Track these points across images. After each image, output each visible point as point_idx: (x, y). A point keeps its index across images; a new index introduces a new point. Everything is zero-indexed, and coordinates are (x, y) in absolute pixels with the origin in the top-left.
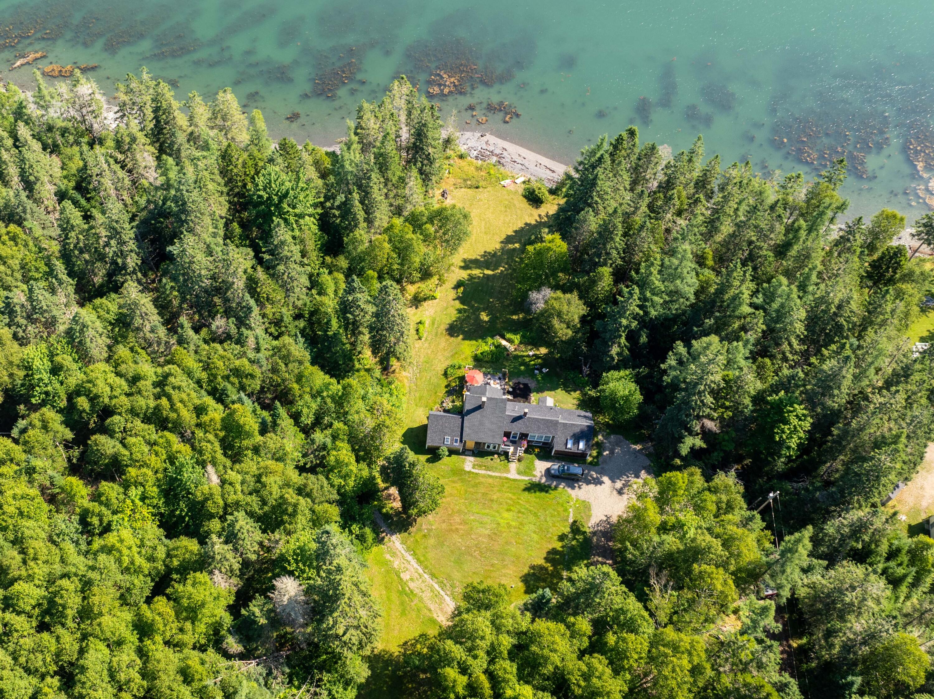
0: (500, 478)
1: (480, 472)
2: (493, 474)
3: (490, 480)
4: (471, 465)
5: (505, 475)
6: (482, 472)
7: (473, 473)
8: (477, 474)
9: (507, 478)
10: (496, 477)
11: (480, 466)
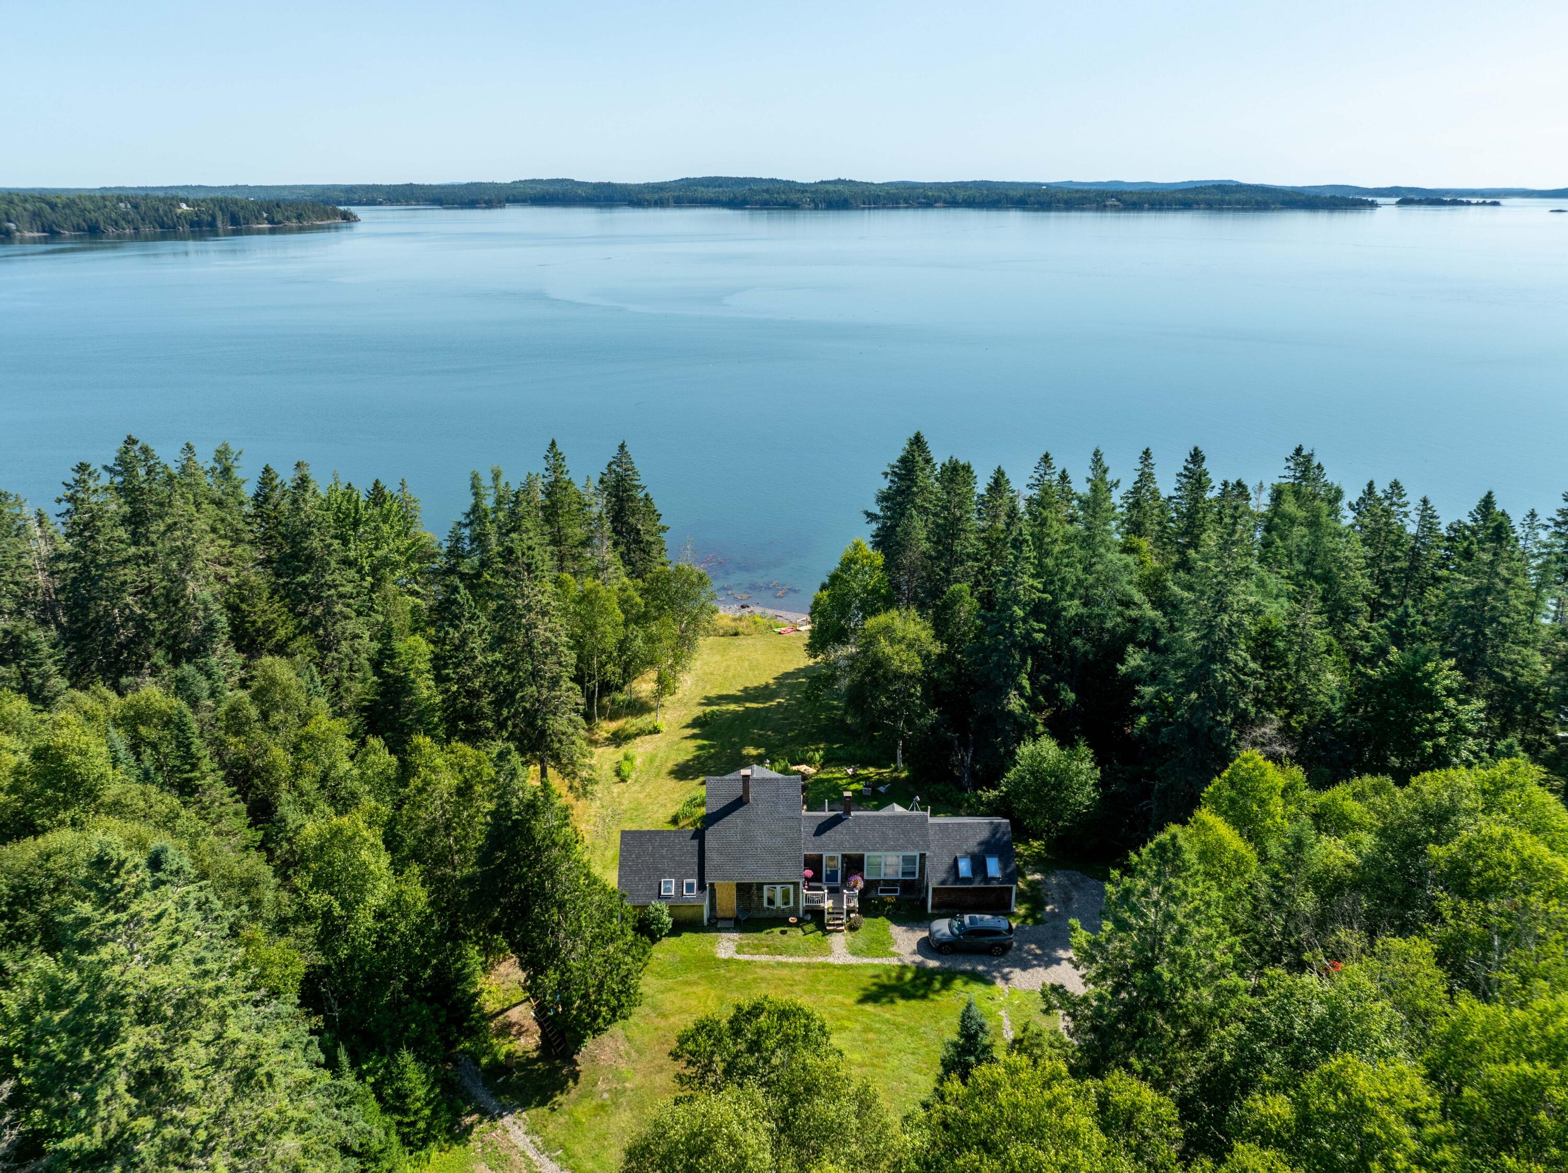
0: (809, 966)
1: (756, 958)
2: (791, 960)
3: (785, 972)
4: (732, 947)
5: (821, 959)
6: (764, 958)
7: (737, 962)
8: (749, 963)
9: (825, 966)
10: (799, 965)
11: (756, 948)
